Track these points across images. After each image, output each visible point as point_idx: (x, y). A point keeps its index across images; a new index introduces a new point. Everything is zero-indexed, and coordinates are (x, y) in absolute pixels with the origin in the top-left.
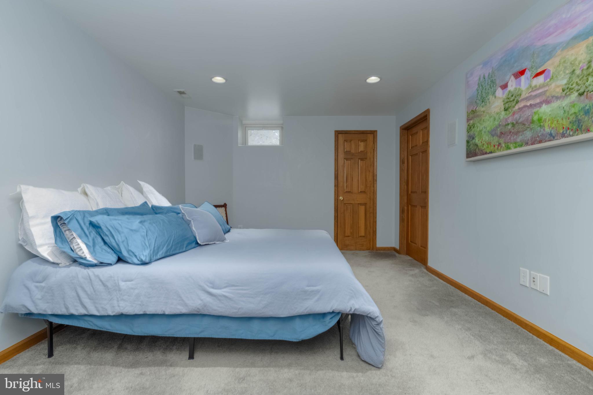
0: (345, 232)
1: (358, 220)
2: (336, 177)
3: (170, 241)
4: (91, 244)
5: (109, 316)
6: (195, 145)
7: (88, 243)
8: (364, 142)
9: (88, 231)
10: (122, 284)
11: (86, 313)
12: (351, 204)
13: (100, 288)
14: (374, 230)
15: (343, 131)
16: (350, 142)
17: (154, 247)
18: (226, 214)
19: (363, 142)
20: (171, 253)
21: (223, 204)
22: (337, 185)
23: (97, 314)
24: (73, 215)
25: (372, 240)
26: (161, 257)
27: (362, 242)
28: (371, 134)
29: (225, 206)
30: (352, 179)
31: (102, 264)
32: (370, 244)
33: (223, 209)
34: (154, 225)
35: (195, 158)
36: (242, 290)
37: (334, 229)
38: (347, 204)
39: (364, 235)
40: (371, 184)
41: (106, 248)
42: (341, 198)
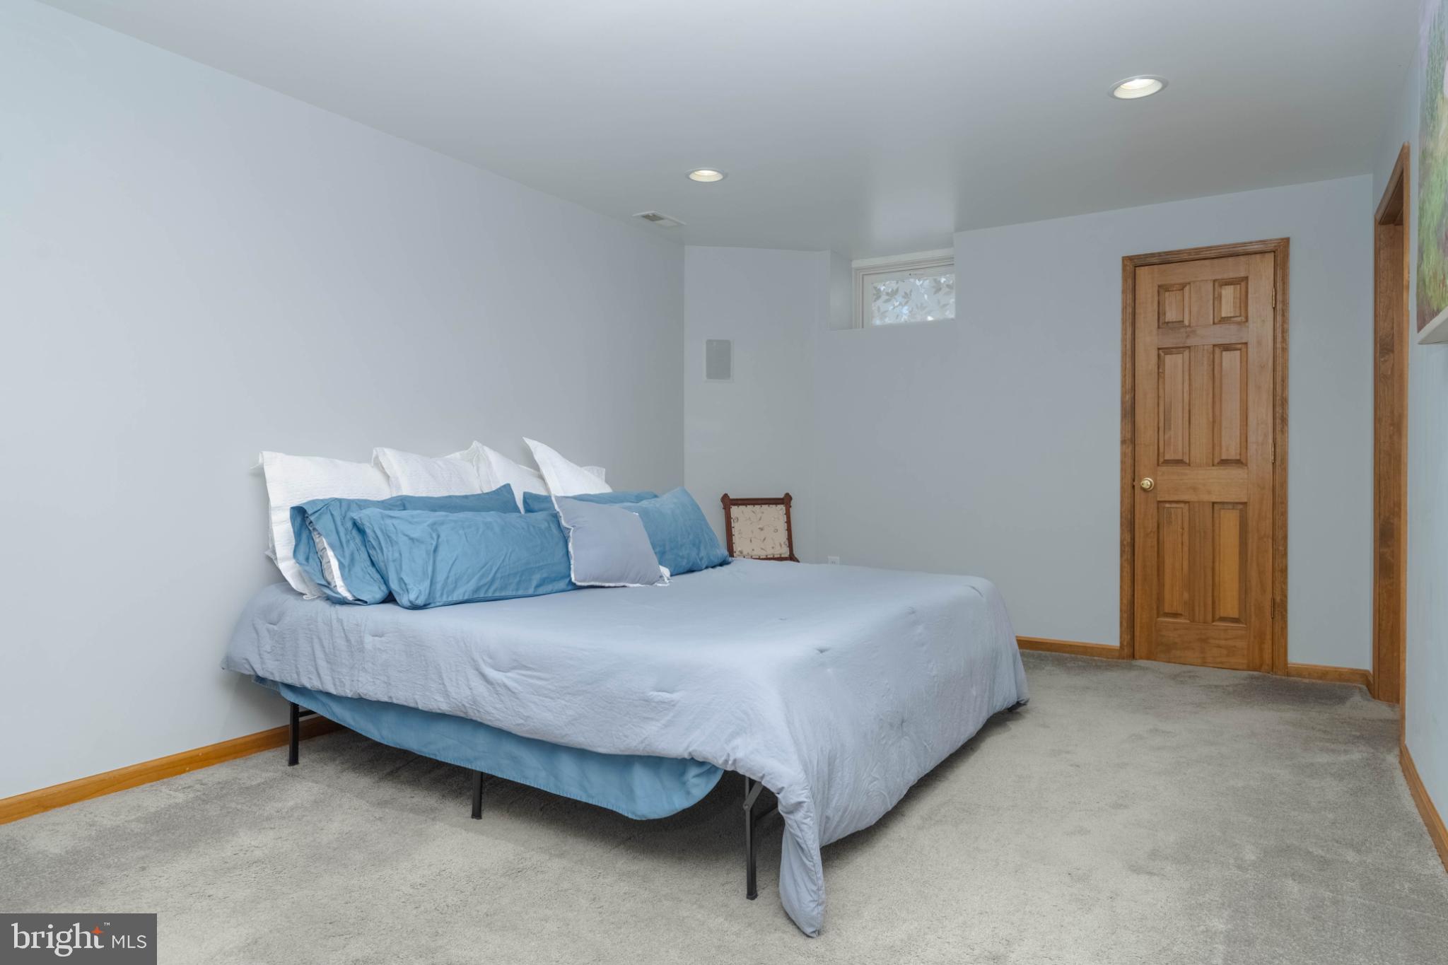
0: (1160, 599)
1: (1214, 562)
2: (1130, 412)
3: (491, 569)
4: (346, 562)
5: (347, 698)
6: (709, 342)
7: (342, 560)
8: (1238, 286)
9: (346, 537)
10: (368, 640)
11: (321, 688)
12: (1185, 502)
13: (341, 643)
14: (1278, 599)
15: (1152, 255)
16: (1183, 289)
17: (448, 577)
18: (789, 522)
19: (1232, 286)
20: (490, 594)
21: (781, 496)
22: (1130, 440)
23: (333, 691)
24: (327, 506)
25: (1269, 637)
26: (461, 598)
27: (1226, 639)
28: (1262, 253)
29: (786, 501)
30: (1187, 416)
31: (358, 602)
32: (1261, 650)
33: (782, 508)
34: (461, 532)
35: (710, 376)
36: (539, 678)
37: (1121, 587)
38: (1170, 502)
39: (1236, 615)
40: (1266, 436)
41: (372, 570)
42: (1147, 483)
